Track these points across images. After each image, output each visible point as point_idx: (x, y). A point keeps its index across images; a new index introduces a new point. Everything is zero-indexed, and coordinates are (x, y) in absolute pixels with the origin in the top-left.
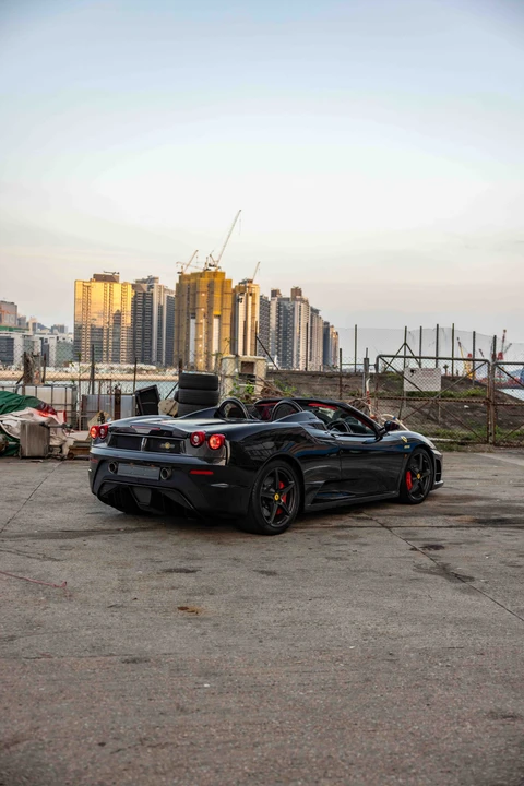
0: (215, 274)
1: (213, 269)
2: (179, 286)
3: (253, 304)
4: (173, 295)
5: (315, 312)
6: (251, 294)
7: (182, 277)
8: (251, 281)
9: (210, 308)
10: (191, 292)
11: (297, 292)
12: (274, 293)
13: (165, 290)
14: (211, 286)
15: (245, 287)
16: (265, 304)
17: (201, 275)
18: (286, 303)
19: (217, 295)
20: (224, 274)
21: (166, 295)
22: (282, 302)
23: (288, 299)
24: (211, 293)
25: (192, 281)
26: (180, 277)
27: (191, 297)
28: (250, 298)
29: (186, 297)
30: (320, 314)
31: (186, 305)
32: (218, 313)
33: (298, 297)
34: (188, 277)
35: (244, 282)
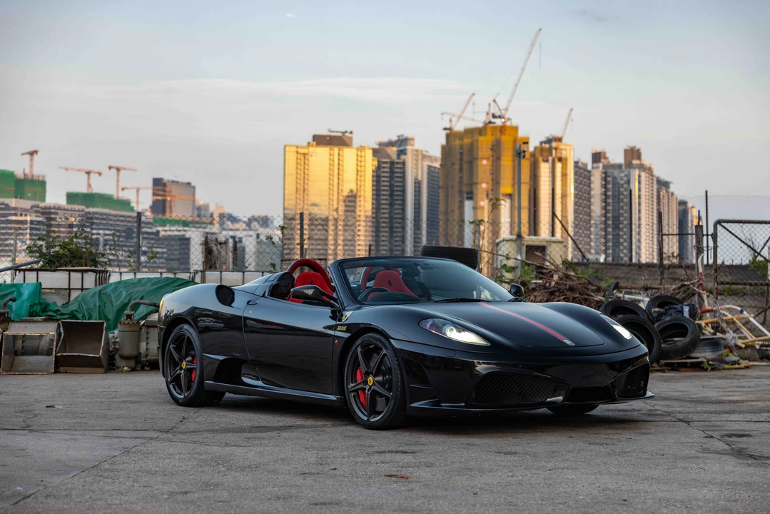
0: (503, 129)
1: (499, 122)
2: (446, 151)
3: (564, 175)
4: (437, 165)
5: (663, 184)
6: (560, 160)
7: (451, 135)
8: (559, 140)
9: (496, 182)
10: (466, 158)
11: (633, 154)
12: (597, 157)
13: (424, 157)
14: (496, 148)
15: (550, 149)
16: (582, 175)
17: (481, 131)
18: (616, 173)
19: (507, 162)
20: (516, 129)
21: (426, 163)
22: (610, 171)
23: (620, 166)
24: (496, 159)
25: (467, 141)
26: (448, 136)
27: (465, 166)
28: (559, 166)
29: (457, 167)
30: (672, 188)
31: (457, 180)
32: (508, 190)
33: (635, 162)
34: (460, 136)
35: (549, 141)
